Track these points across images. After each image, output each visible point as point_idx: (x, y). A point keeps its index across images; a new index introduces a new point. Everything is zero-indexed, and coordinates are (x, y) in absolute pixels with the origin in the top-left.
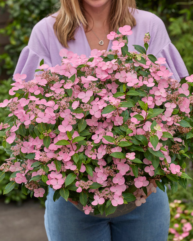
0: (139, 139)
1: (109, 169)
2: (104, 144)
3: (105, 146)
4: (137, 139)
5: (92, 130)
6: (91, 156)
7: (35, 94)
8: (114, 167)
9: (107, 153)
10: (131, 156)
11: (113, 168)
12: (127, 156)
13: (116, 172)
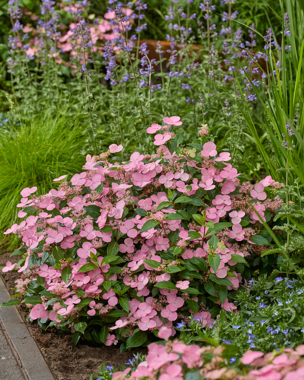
0: (194, 263)
1: (155, 301)
2: (146, 270)
3: (148, 273)
4: (191, 263)
5: (129, 258)
6: (130, 284)
7: (47, 209)
8: (163, 299)
9: (151, 282)
10: (183, 285)
11: (160, 301)
12: (178, 286)
13: (164, 305)
